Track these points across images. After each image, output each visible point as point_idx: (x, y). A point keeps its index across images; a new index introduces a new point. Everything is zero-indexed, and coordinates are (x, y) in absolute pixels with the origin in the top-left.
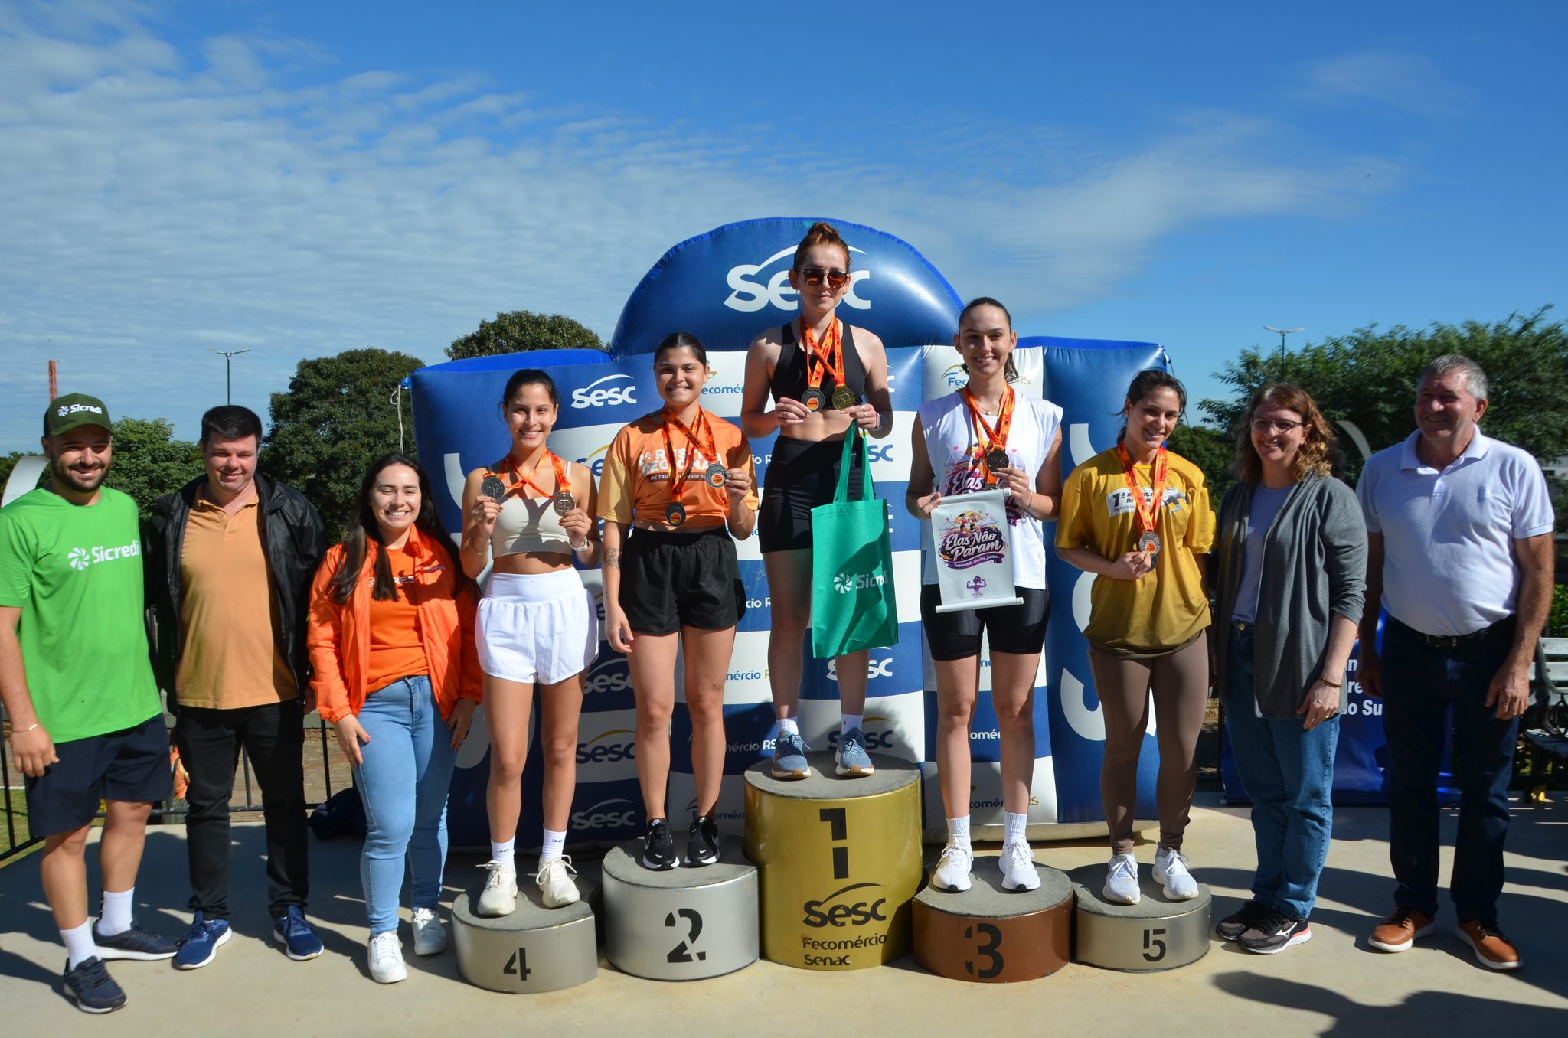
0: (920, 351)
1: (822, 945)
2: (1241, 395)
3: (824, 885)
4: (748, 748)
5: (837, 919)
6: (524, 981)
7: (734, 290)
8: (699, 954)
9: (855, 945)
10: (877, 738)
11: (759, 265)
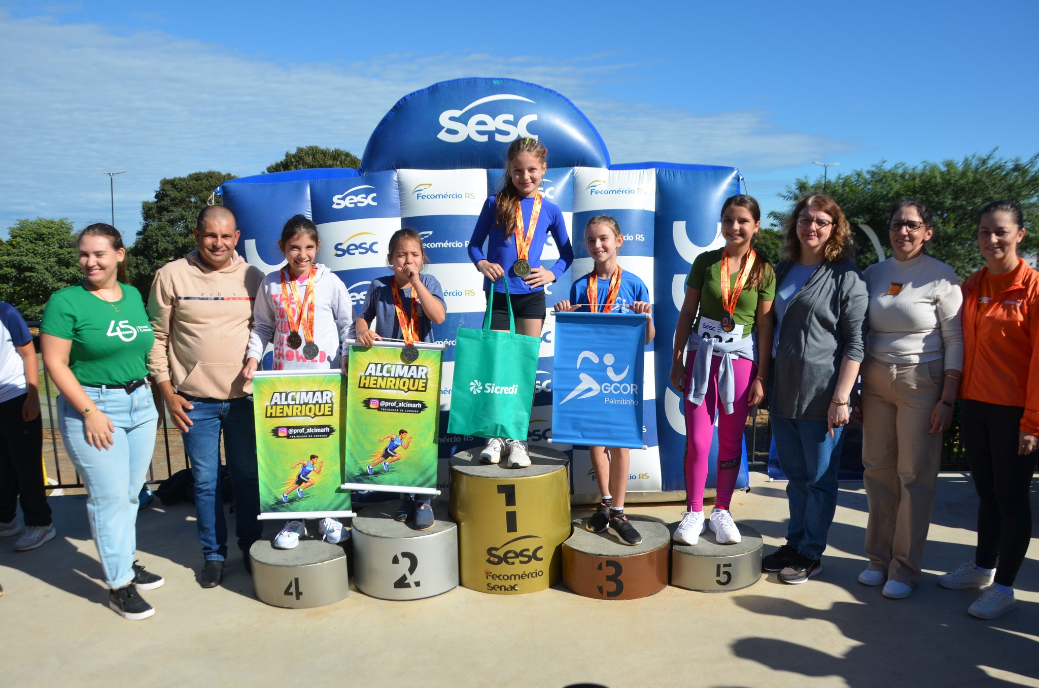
1: (499, 577)
3: (500, 536)
4: (453, 440)
5: (509, 560)
6: (298, 601)
7: (444, 128)
8: (415, 583)
9: (521, 577)
10: (541, 433)
11: (461, 110)
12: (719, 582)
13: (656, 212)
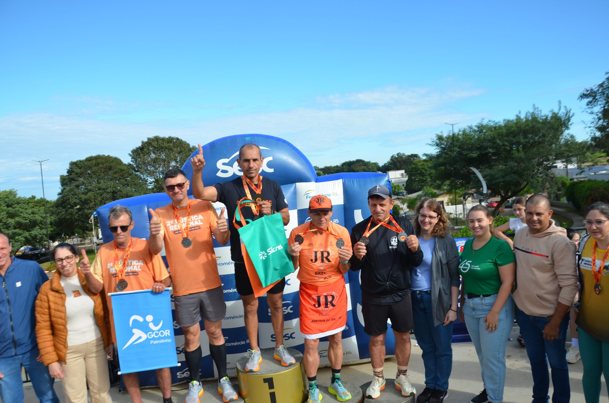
0: (294, 185)
4: (241, 343)
7: (220, 169)
10: (289, 335)
11: (229, 158)
13: (344, 205)
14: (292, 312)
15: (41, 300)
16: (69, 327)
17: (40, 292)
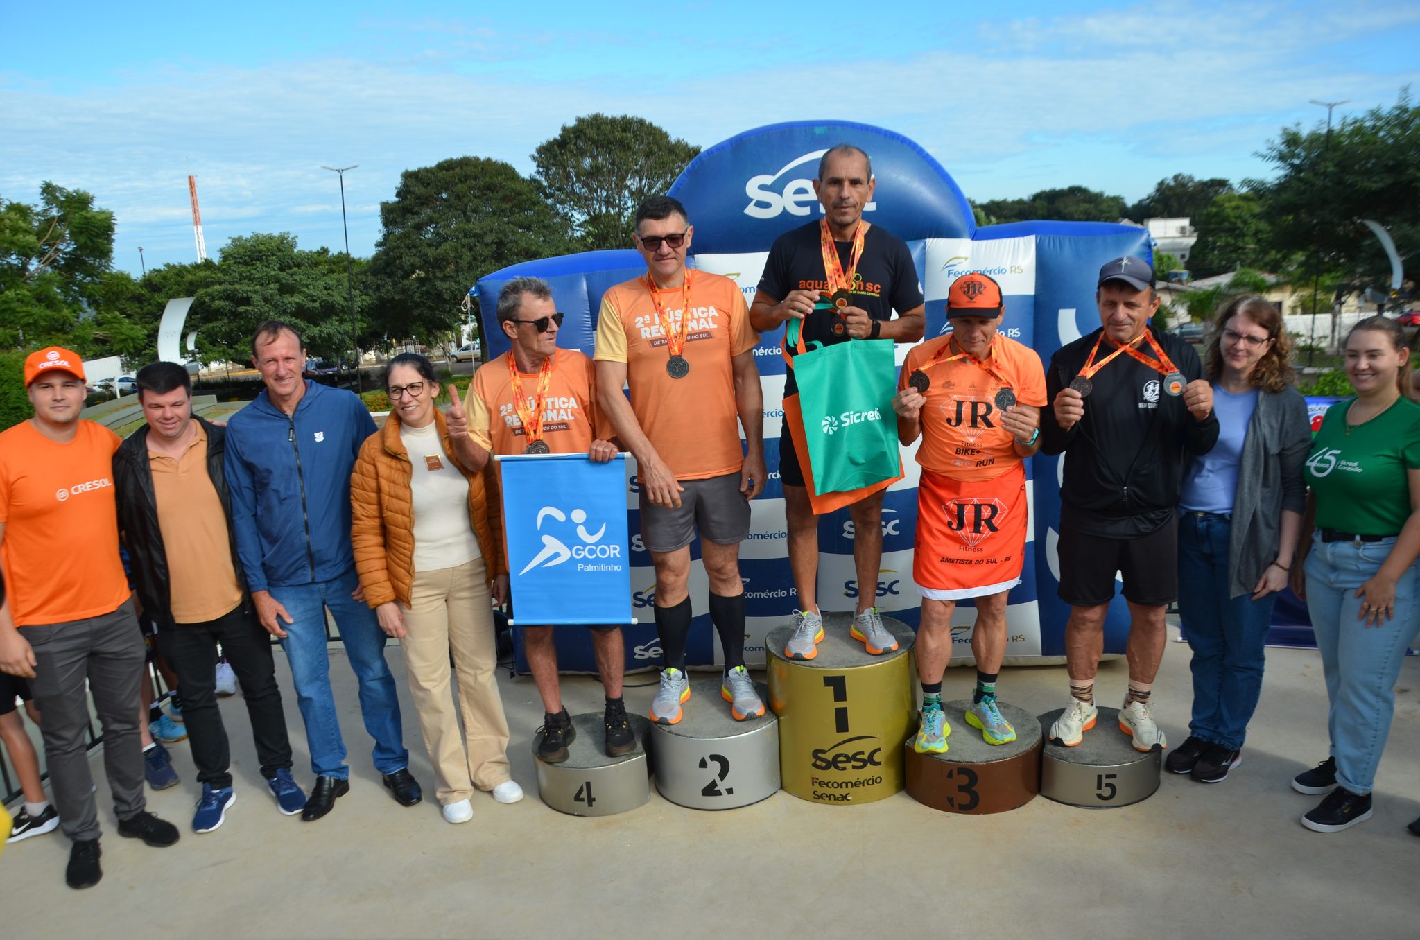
0: (923, 244)
1: (827, 784)
2: (1282, 173)
3: (828, 737)
4: (777, 594)
5: (839, 765)
6: (591, 807)
7: (752, 200)
8: (727, 790)
9: (854, 785)
10: (886, 587)
11: (774, 174)
12: (1100, 796)
13: (1036, 296)
14: (897, 533)
15: (362, 474)
16: (417, 532)
17: (360, 455)
